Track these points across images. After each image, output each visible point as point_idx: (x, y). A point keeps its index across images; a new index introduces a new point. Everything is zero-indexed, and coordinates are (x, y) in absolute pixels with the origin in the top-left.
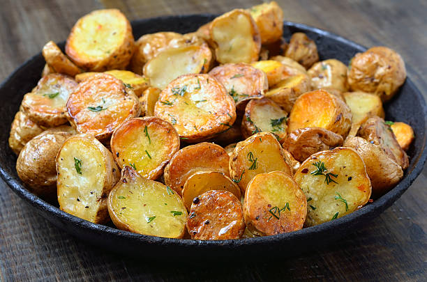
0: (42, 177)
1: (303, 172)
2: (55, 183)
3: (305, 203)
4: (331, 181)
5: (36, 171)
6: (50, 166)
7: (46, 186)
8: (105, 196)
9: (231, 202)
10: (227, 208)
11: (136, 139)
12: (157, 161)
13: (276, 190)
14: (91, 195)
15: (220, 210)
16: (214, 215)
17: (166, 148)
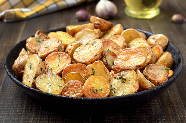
0: (19, 70)
1: (114, 78)
2: (23, 72)
3: (109, 90)
4: (123, 82)
5: (17, 67)
6: (22, 66)
7: (20, 74)
8: (35, 78)
9: (81, 85)
10: (78, 87)
11: (55, 59)
12: (60, 68)
13: (98, 83)
14: (32, 77)
15: (76, 88)
16: (73, 89)
17: (65, 64)
